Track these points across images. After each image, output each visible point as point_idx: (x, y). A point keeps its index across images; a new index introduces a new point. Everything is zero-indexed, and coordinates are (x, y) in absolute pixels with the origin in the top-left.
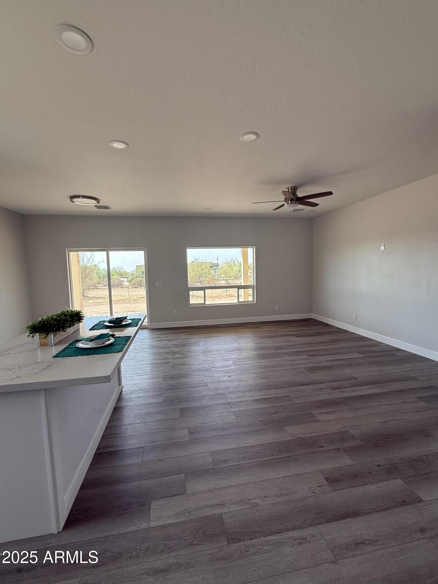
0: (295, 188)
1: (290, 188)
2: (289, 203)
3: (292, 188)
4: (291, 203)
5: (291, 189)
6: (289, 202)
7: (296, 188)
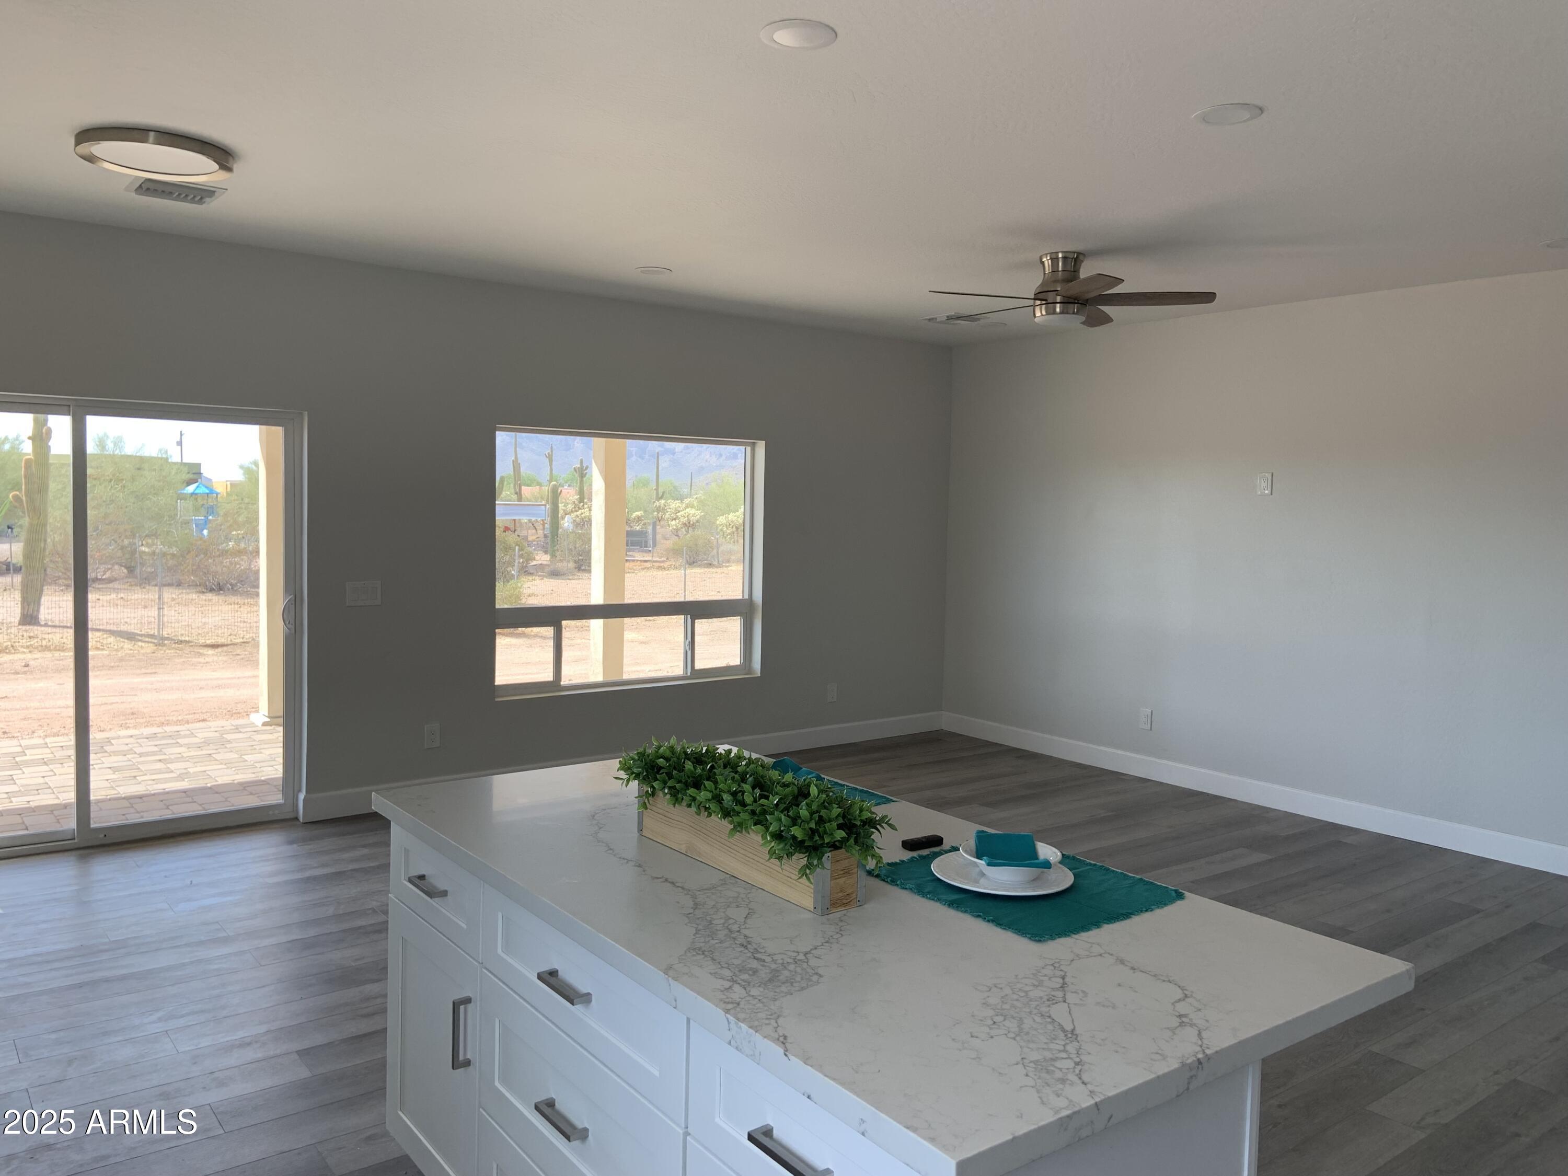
0: (1076, 260)
1: (1060, 255)
2: (1058, 310)
3: (1068, 255)
4: (1062, 313)
5: (1064, 258)
6: (1055, 309)
7: (1081, 257)
